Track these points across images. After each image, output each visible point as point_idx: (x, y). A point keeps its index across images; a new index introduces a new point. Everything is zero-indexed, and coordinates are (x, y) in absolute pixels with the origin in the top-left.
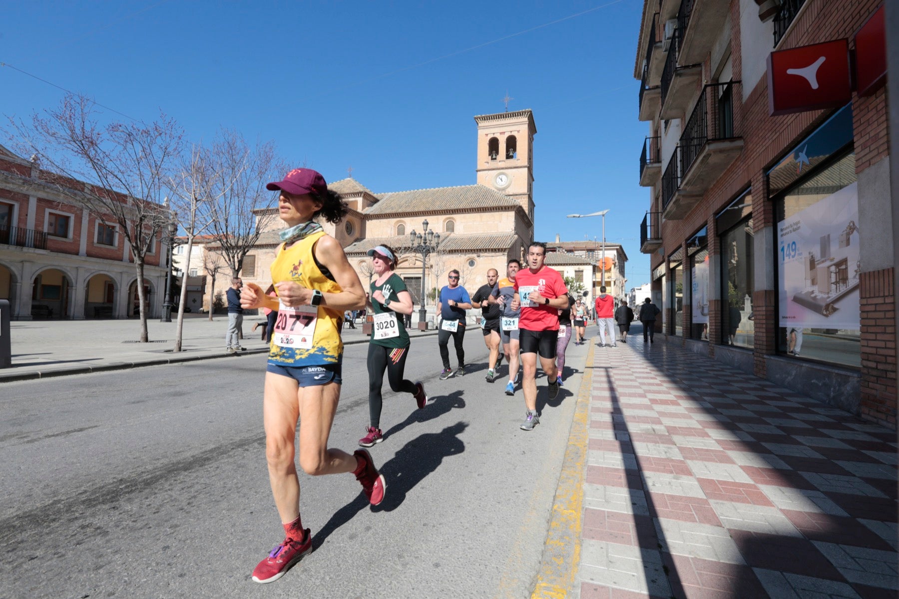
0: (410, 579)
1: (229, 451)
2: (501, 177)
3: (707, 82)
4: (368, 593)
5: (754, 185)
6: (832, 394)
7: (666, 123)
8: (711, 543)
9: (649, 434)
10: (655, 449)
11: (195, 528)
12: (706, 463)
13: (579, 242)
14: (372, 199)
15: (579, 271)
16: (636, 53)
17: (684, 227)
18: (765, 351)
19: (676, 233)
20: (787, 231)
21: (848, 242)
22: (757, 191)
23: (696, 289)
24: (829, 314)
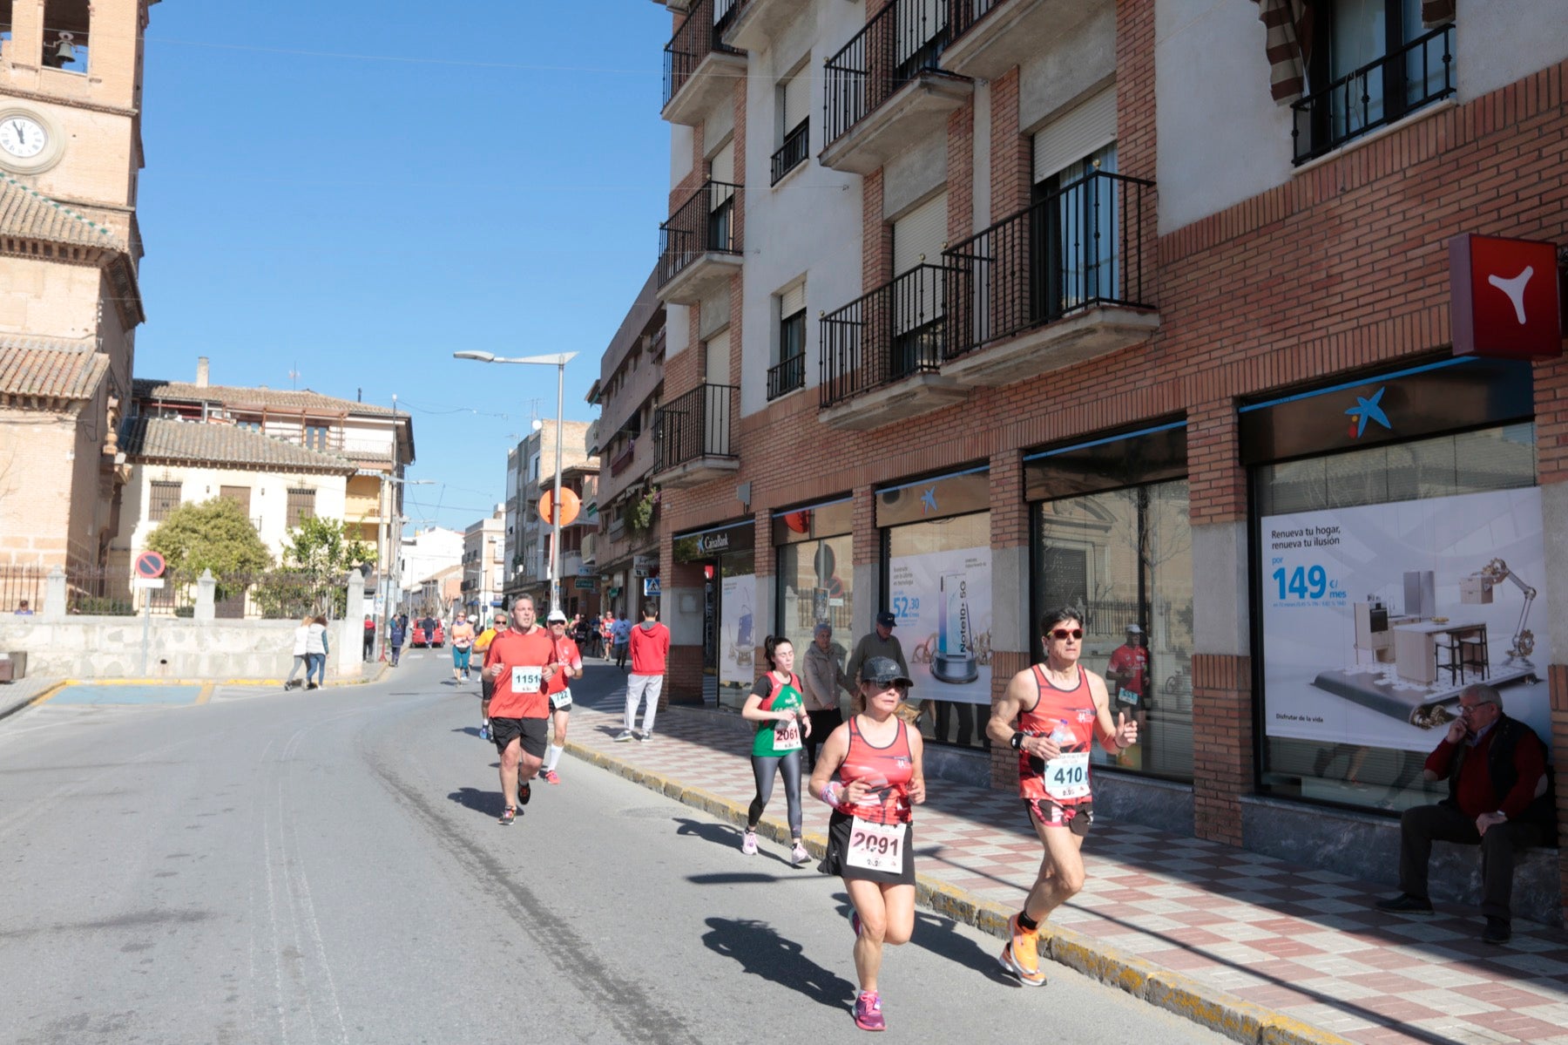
2: (18, 122)
5: (1196, 423)
13: (276, 391)
15: (302, 491)
17: (865, 450)
18: (1239, 787)
19: (820, 458)
20: (1294, 539)
21: (1488, 596)
22: (1210, 440)
23: (907, 612)
24: (1433, 724)
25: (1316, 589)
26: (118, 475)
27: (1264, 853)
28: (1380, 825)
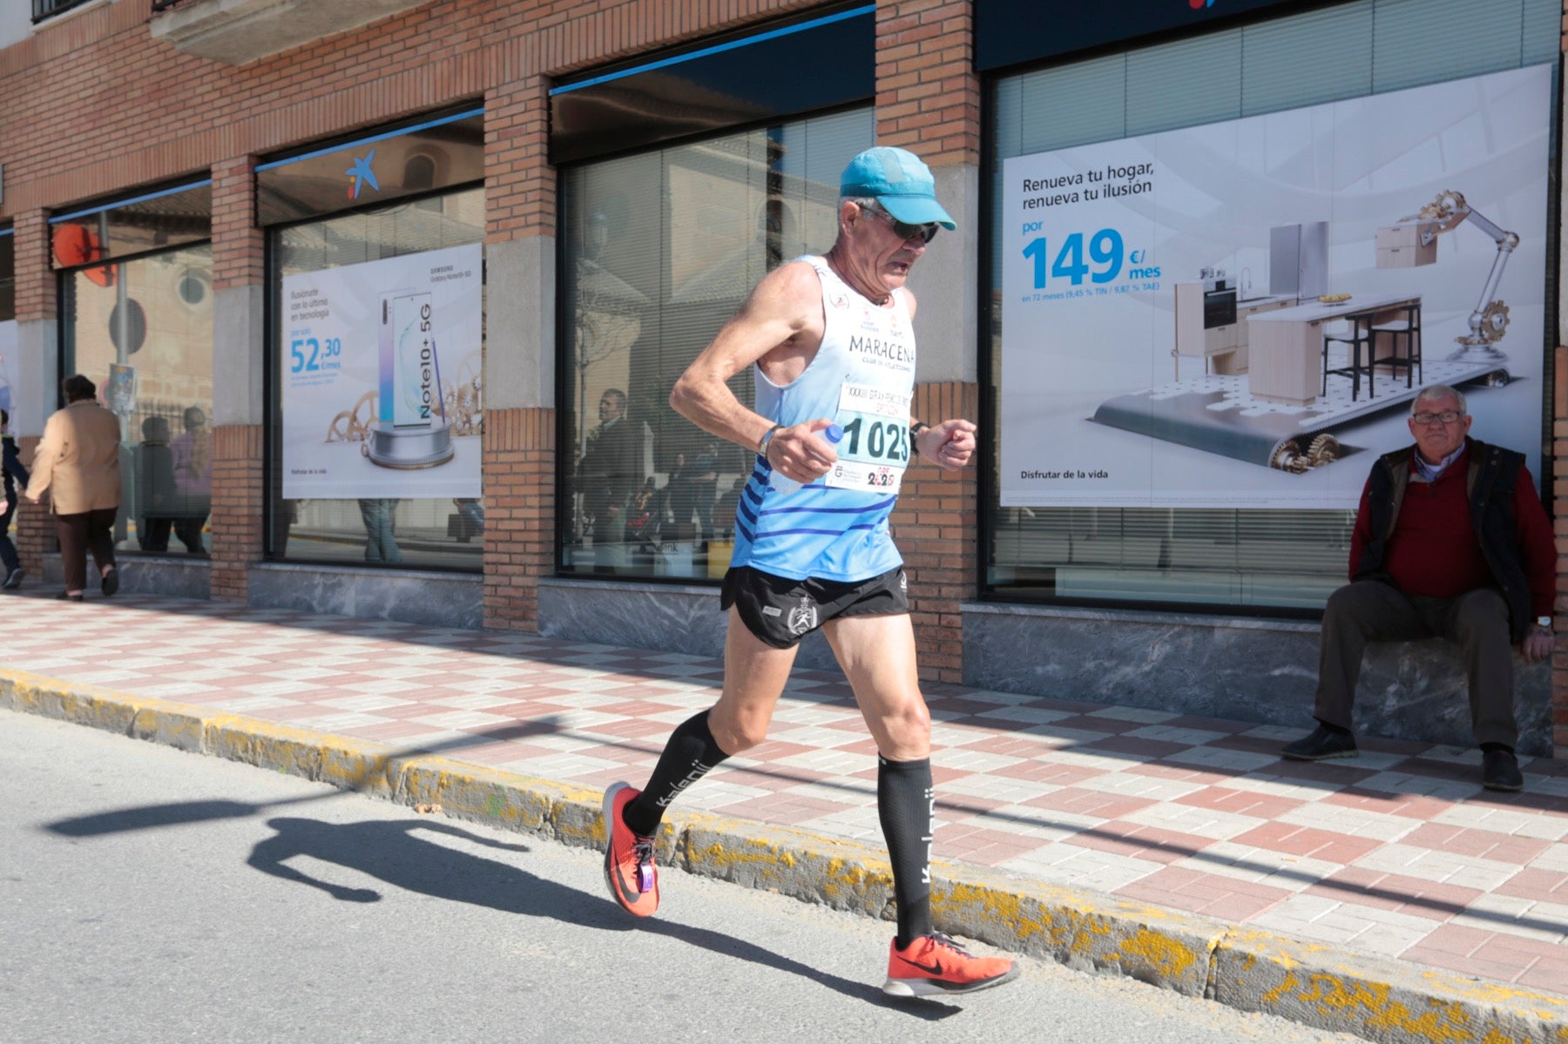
17: (236, 98)
18: (959, 589)
19: (145, 117)
20: (1067, 190)
21: (1428, 251)
22: (921, 33)
23: (315, 362)
24: (1311, 465)
25: (1105, 267)
27: (1004, 689)
28: (1223, 628)
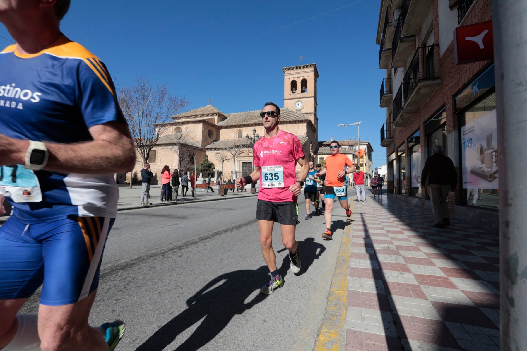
0: (250, 328)
1: (145, 260)
2: (298, 103)
3: (419, 46)
4: (227, 335)
5: (447, 105)
6: (494, 227)
7: (395, 70)
8: (421, 309)
9: (386, 250)
10: (389, 258)
11: (129, 301)
12: (419, 265)
13: (344, 141)
14: (223, 117)
16: (377, 29)
17: (406, 131)
18: (454, 203)
19: (401, 135)
20: (467, 132)
22: (449, 109)
24: (492, 180)
25: (470, 145)
26: (312, 157)
